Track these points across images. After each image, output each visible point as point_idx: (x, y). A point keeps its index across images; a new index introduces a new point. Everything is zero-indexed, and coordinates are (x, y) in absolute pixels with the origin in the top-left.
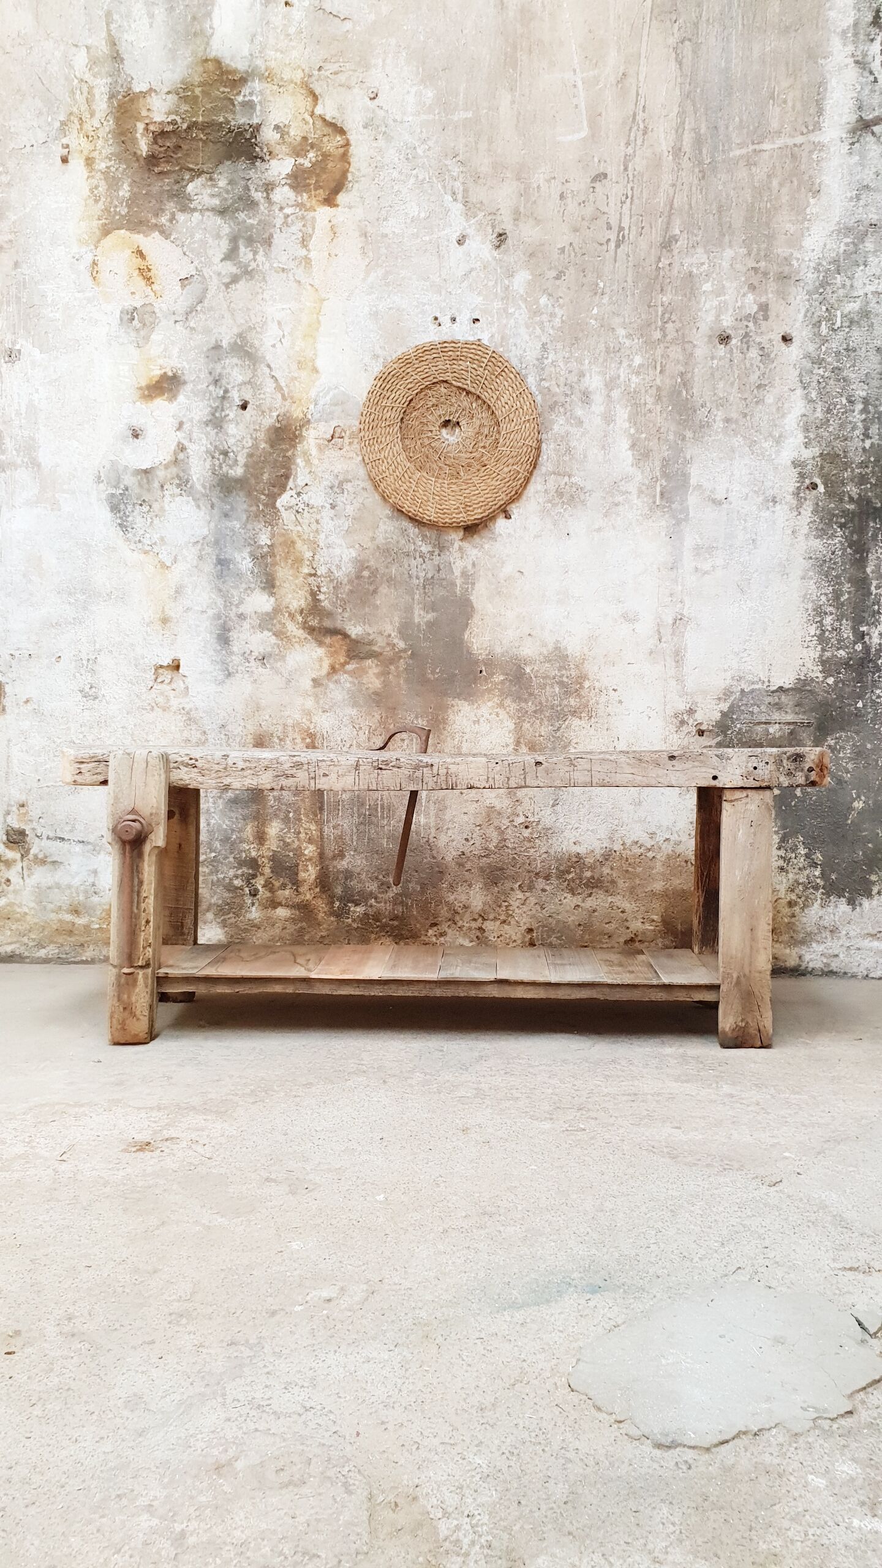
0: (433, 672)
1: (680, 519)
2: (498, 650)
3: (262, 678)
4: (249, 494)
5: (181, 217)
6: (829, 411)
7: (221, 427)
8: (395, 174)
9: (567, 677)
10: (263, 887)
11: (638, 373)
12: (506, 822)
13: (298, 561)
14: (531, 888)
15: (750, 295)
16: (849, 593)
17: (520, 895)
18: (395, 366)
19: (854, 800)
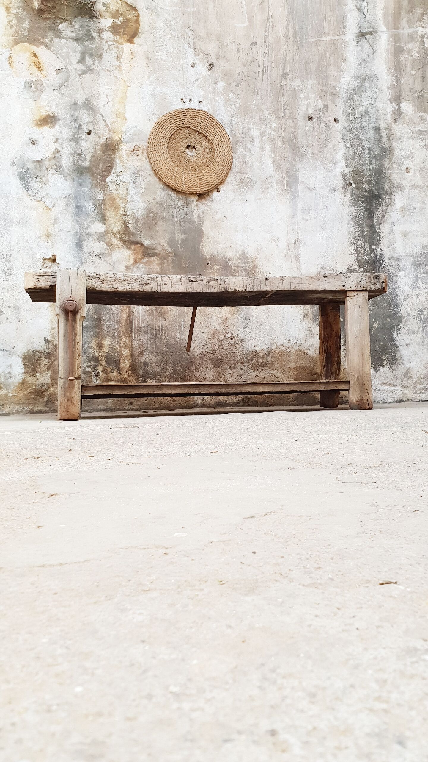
0: (185, 264)
1: (295, 196)
2: (216, 254)
3: (99, 265)
4: (92, 175)
5: (56, 40)
6: (355, 152)
7: (78, 143)
8: (161, 32)
9: (248, 267)
10: (102, 371)
11: (274, 131)
12: (222, 336)
13: (117, 208)
14: (235, 368)
15: (320, 100)
16: (367, 231)
17: (230, 372)
18: (165, 118)
19: (374, 323)
